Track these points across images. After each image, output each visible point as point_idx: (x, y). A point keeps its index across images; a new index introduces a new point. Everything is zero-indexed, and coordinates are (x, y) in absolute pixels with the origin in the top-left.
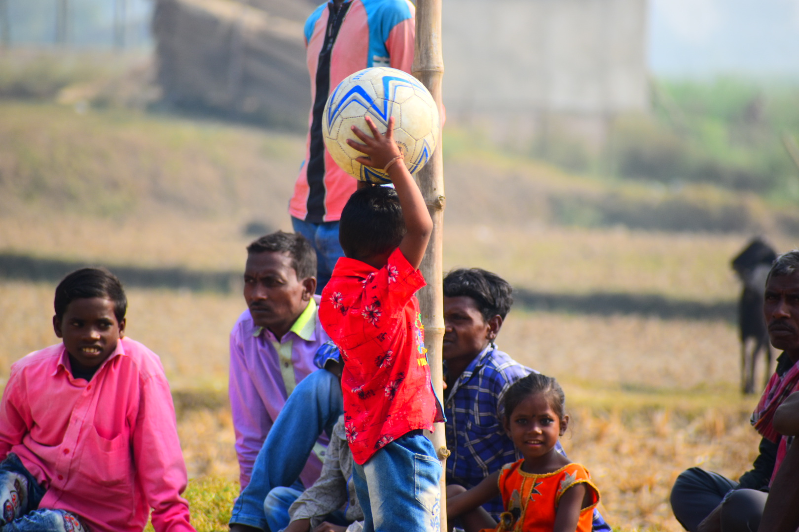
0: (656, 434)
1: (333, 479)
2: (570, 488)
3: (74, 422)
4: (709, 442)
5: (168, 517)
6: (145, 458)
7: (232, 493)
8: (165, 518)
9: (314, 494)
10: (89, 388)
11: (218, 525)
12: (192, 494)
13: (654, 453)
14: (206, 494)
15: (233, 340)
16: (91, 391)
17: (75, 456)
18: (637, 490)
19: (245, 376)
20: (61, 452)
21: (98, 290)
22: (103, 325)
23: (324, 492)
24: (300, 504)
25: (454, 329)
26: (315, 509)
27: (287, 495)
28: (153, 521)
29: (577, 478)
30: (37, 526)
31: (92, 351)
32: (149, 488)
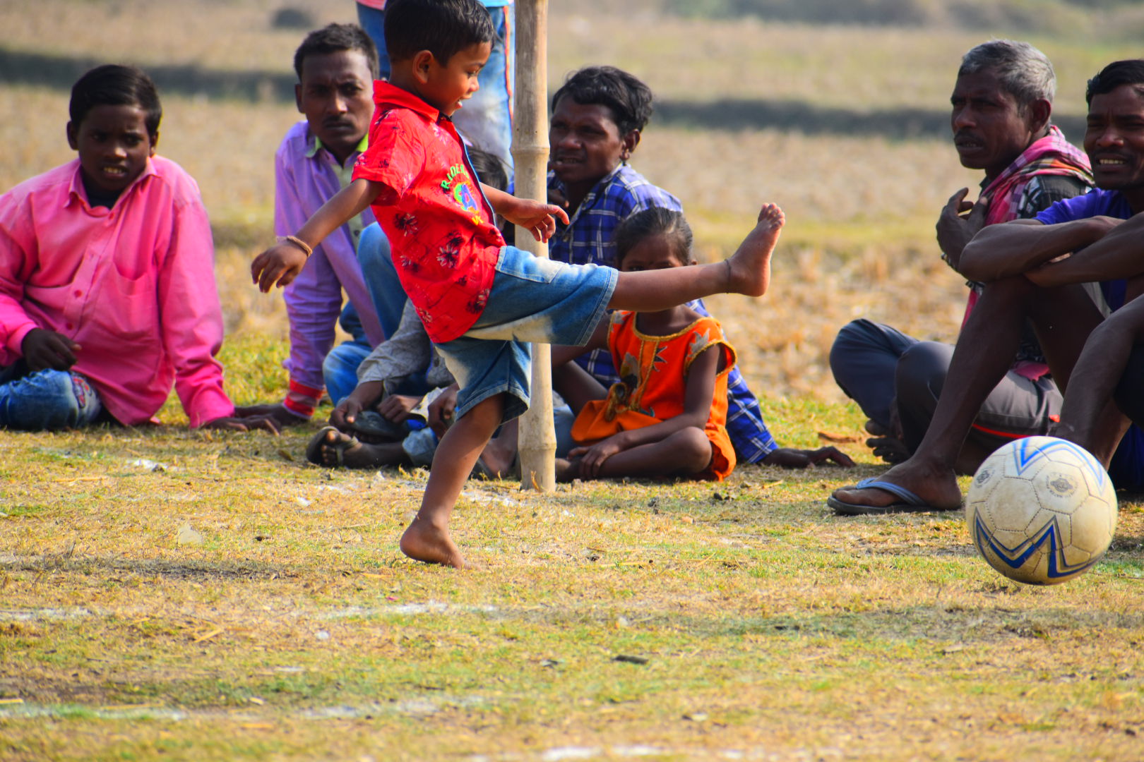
0: (803, 279)
1: (414, 332)
2: (703, 352)
3: (89, 257)
4: (869, 288)
5: (197, 380)
6: (172, 303)
7: (279, 353)
8: (192, 381)
9: (389, 349)
10: (111, 216)
11: (262, 392)
12: (228, 353)
13: (800, 301)
14: (246, 354)
15: (279, 161)
16: (113, 220)
17: (89, 299)
18: (779, 348)
19: (296, 207)
20: (71, 294)
21: (127, 95)
22: (132, 140)
23: (402, 347)
24: (371, 362)
25: (583, 146)
26: (390, 369)
27: (351, 354)
28: (177, 386)
29: (711, 339)
30: (39, 390)
31: (116, 171)
32: (174, 342)
